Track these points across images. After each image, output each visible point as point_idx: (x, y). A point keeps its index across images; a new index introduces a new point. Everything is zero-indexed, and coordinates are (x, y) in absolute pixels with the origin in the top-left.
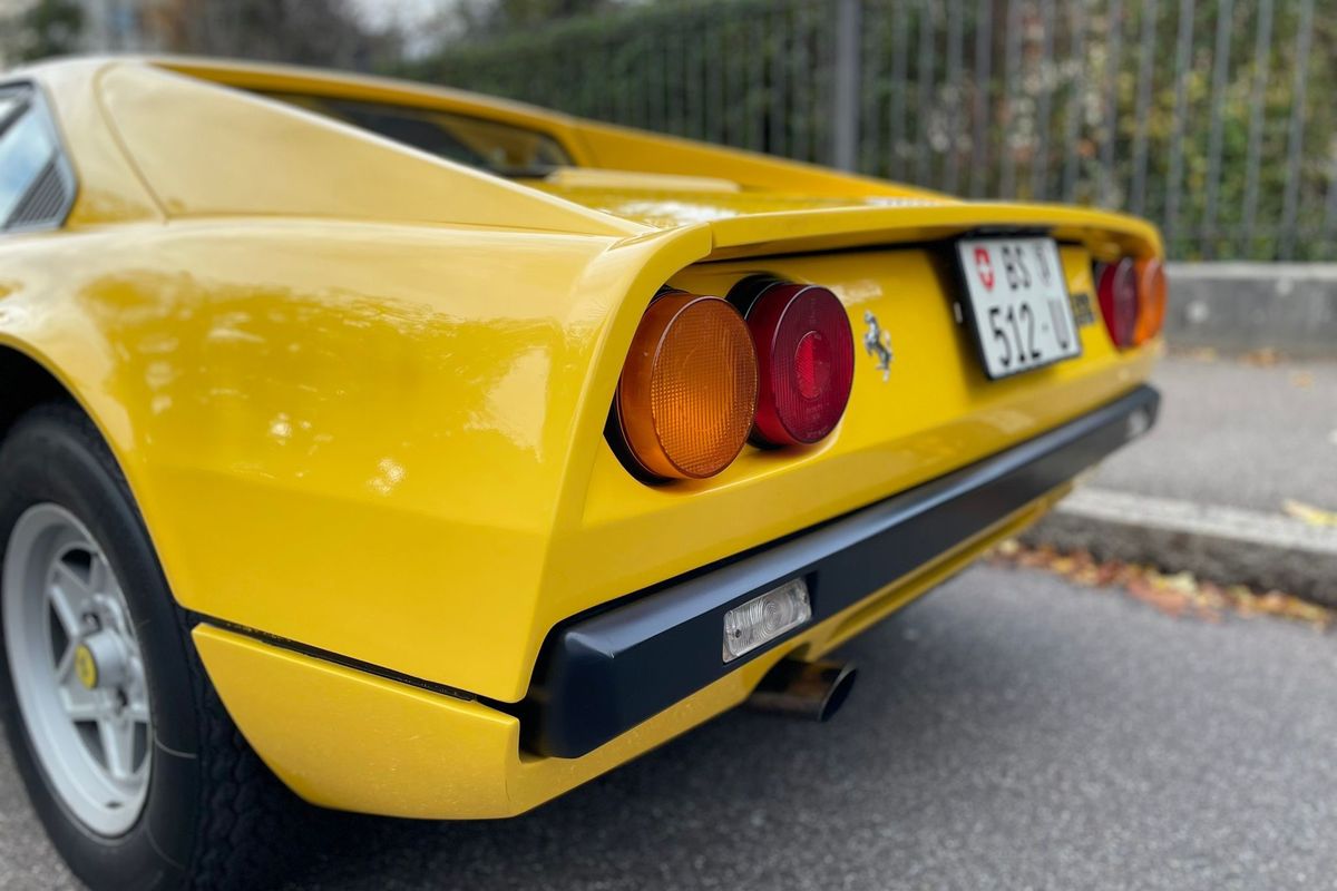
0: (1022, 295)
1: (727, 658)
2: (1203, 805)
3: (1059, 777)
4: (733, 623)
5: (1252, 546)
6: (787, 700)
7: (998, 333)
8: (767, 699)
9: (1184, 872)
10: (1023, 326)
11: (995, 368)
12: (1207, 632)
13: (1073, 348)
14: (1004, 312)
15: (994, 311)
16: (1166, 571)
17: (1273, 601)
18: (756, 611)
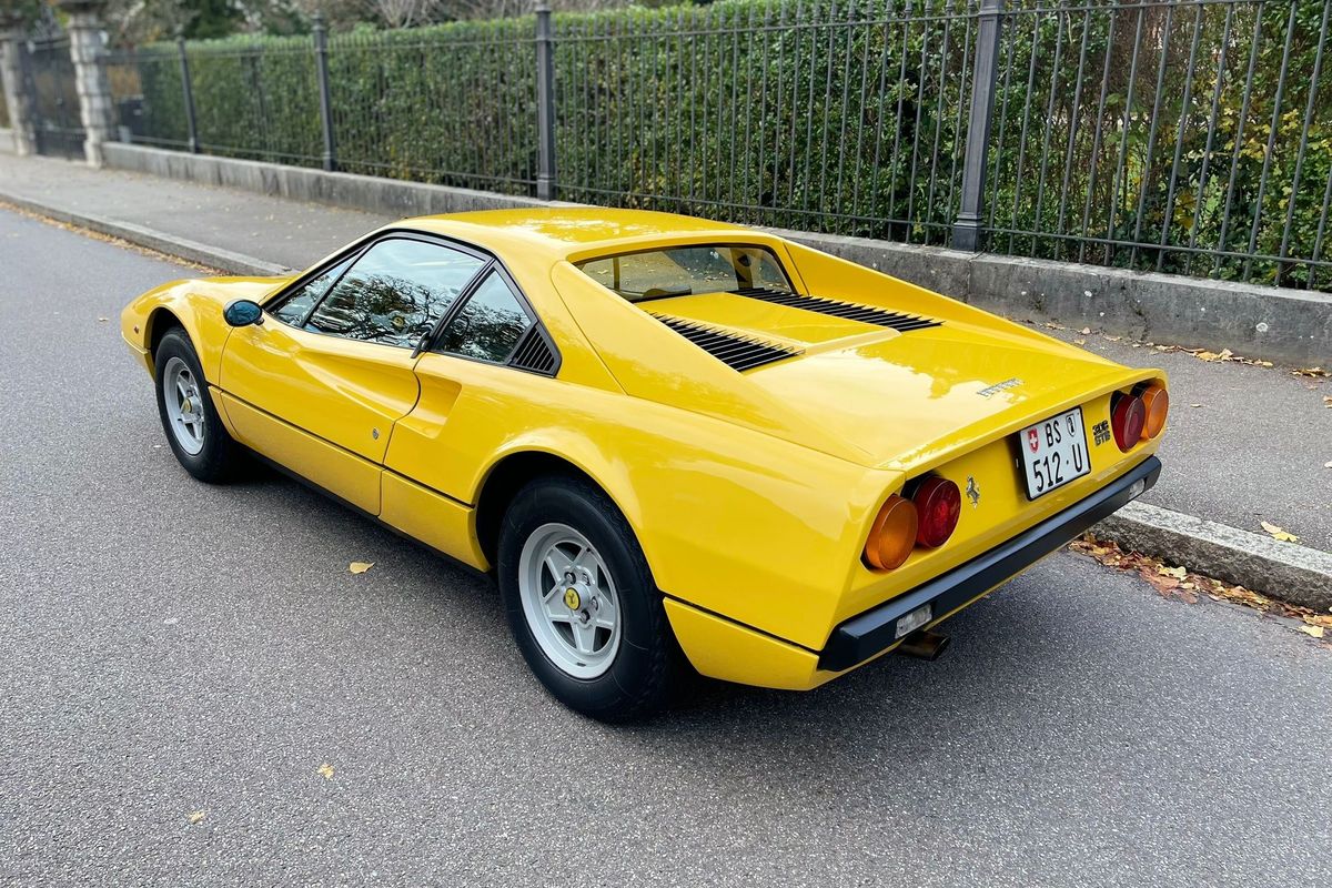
0: (1056, 447)
1: (896, 637)
2: (1138, 715)
3: (1060, 693)
4: (900, 624)
5: (1230, 552)
6: (917, 649)
7: (1038, 474)
8: (905, 647)
9: (1115, 747)
10: (1053, 466)
11: (1033, 492)
12: (1181, 610)
13: (1085, 468)
14: (1043, 461)
15: (1037, 462)
16: (1169, 563)
17: (1236, 591)
18: (910, 618)
